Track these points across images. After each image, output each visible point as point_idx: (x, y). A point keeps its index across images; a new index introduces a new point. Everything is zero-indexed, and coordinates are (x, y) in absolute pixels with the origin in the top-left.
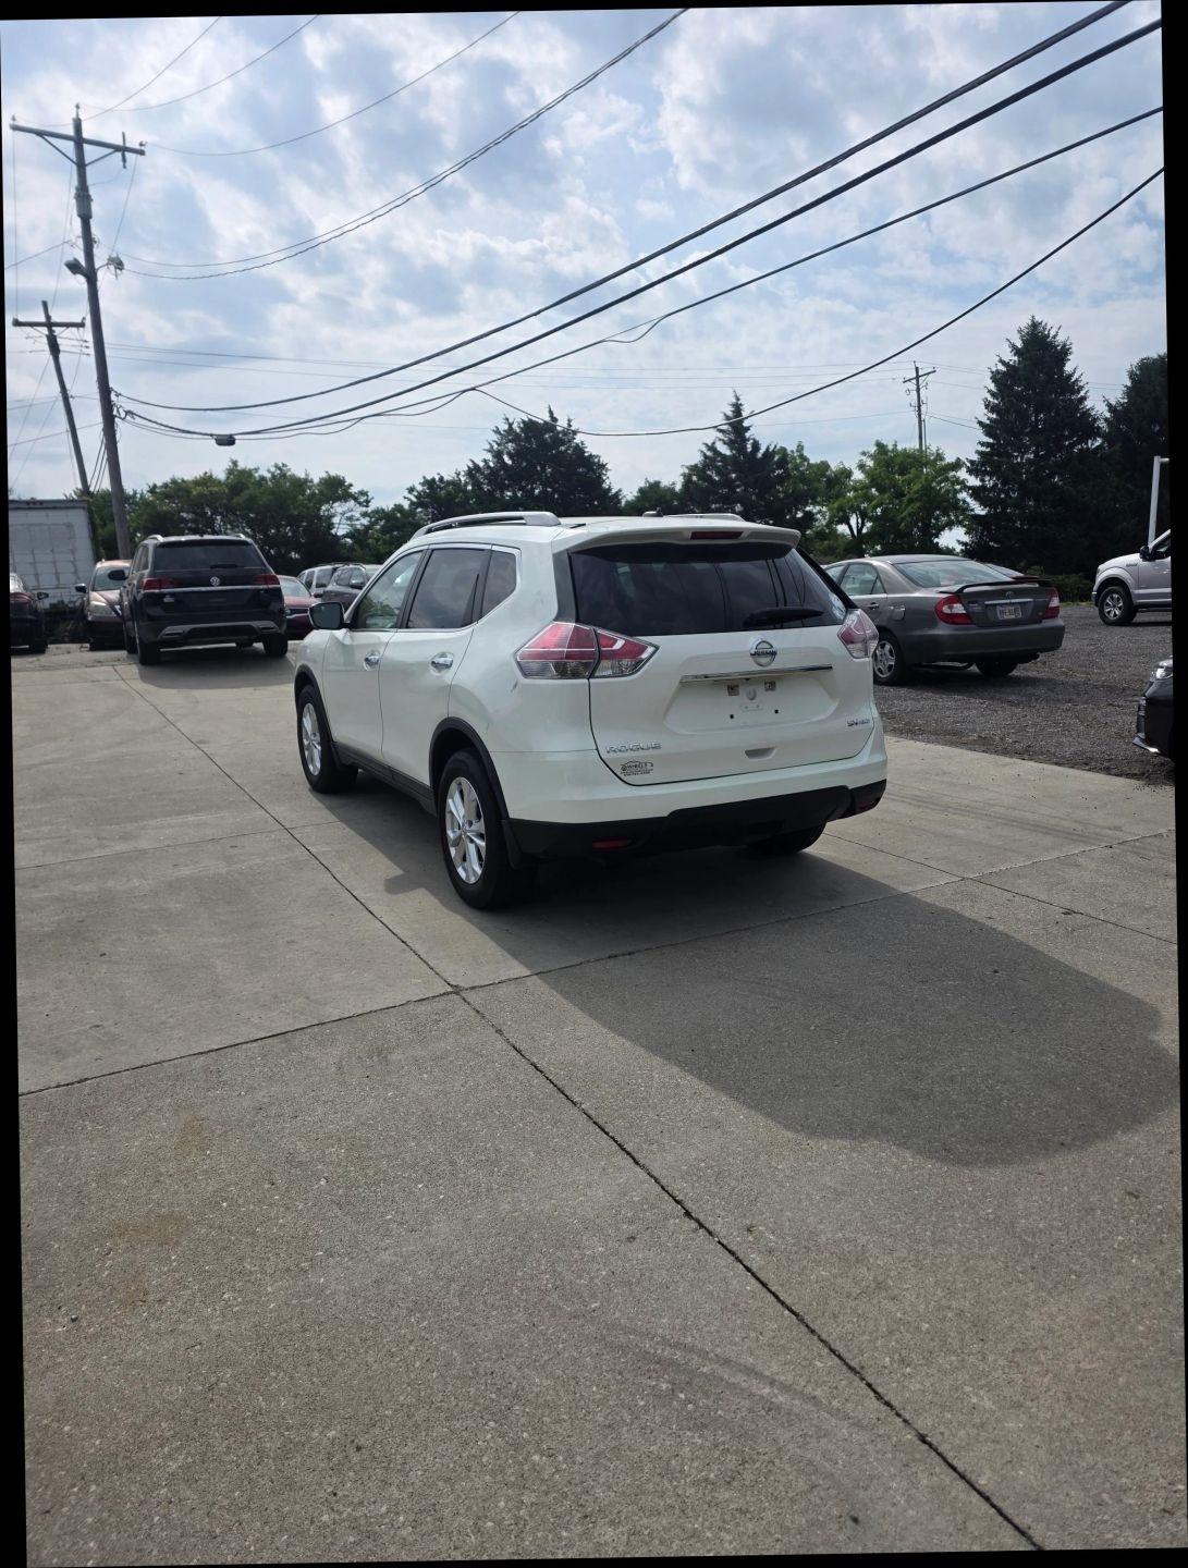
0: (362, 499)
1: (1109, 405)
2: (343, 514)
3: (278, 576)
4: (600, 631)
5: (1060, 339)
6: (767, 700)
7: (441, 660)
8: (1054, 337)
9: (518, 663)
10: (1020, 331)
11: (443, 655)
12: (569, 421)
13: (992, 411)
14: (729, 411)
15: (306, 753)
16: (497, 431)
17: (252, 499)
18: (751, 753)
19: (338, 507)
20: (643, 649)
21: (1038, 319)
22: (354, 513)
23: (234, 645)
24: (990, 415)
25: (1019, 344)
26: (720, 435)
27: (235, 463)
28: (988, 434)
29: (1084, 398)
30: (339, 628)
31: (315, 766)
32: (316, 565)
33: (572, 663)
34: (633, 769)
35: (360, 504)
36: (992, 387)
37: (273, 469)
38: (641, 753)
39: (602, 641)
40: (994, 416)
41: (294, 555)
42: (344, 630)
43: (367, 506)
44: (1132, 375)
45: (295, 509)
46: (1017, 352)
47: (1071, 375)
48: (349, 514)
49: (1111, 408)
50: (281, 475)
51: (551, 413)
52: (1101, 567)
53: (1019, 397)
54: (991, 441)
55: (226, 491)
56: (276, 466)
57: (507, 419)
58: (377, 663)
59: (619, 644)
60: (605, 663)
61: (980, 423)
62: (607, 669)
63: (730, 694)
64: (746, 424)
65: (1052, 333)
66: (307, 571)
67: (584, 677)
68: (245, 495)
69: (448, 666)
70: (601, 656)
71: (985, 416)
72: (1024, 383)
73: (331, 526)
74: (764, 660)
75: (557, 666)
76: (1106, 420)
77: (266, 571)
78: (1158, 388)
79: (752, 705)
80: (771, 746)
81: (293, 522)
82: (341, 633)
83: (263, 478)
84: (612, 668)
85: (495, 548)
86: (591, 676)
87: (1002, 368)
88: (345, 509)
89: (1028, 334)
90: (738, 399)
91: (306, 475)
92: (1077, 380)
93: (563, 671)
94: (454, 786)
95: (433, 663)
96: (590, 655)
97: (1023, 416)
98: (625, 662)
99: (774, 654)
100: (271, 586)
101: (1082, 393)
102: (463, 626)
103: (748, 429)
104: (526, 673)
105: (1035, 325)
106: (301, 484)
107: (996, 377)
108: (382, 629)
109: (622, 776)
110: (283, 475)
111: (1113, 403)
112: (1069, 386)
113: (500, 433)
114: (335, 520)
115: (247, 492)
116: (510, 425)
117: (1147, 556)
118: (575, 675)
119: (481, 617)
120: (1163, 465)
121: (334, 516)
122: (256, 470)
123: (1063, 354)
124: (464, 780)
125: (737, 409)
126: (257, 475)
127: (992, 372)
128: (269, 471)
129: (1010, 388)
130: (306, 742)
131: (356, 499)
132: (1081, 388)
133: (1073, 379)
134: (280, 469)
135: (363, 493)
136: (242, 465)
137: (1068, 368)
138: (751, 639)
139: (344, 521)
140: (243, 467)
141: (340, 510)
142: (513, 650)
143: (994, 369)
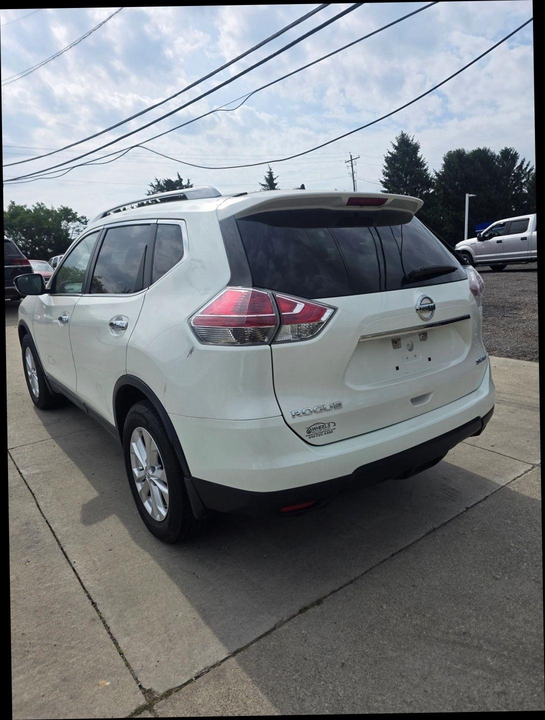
0: (83, 220)
1: (436, 173)
2: (74, 228)
3: (29, 261)
4: (278, 295)
5: (415, 141)
6: (423, 350)
7: (118, 323)
8: (412, 140)
9: (193, 329)
10: (396, 138)
11: (119, 318)
12: (189, 180)
13: (386, 176)
14: (267, 175)
15: (30, 380)
16: (152, 185)
17: (22, 221)
18: (415, 400)
19: (72, 225)
20: (323, 311)
21: (404, 132)
22: (80, 228)
23: (10, 299)
24: (385, 178)
25: (397, 144)
26: (263, 187)
27: (13, 203)
28: (385, 186)
29: (426, 170)
30: (42, 293)
31: (36, 391)
32: (58, 255)
33: (250, 329)
34: (318, 431)
35: (83, 223)
36: (386, 164)
37: (36, 205)
38: (324, 415)
39: (283, 306)
40: (387, 178)
41: (49, 250)
42: (46, 295)
43: (86, 224)
44: (445, 159)
45: (46, 225)
46: (396, 148)
47: (420, 159)
48: (77, 229)
49: (437, 174)
50: (40, 209)
51: (179, 176)
52: (457, 245)
53: (398, 169)
54: (386, 190)
55: (9, 217)
56: (38, 204)
57: (157, 179)
58: (67, 321)
59: (298, 309)
60: (287, 328)
61: (381, 181)
62: (287, 334)
63: (395, 347)
64: (275, 182)
65: (411, 139)
66: (53, 258)
67: (263, 343)
68: (19, 218)
69: (124, 328)
70: (282, 321)
71: (383, 178)
72: (400, 162)
73: (68, 235)
74: (427, 315)
75: (236, 333)
76: (435, 180)
77: (21, 257)
78: (456, 165)
79: (410, 354)
80: (429, 391)
81: (48, 232)
82: (44, 297)
83: (29, 211)
84: (292, 332)
85: (160, 222)
86: (273, 342)
87: (390, 155)
88: (75, 226)
89: (400, 139)
90: (271, 170)
91: (52, 208)
92: (423, 161)
93: (241, 338)
94: (136, 433)
95: (111, 324)
96: (272, 321)
97: (400, 178)
98: (304, 326)
99: (432, 308)
100: (24, 266)
101: (426, 167)
102: (135, 292)
103: (276, 184)
104: (203, 339)
105: (403, 135)
106: (49, 213)
107: (388, 160)
108: (74, 293)
109: (307, 439)
110: (41, 209)
111: (438, 172)
112: (419, 164)
113: (153, 186)
114: (70, 232)
115: (19, 217)
116: (159, 182)
117: (480, 239)
118: (254, 340)
119: (151, 283)
120: (470, 198)
121: (69, 229)
122: (25, 206)
123: (416, 148)
124: (144, 430)
125: (271, 174)
126: (25, 209)
127: (385, 157)
128: (33, 206)
129: (394, 165)
130: (29, 373)
131: (80, 221)
132: (425, 165)
133: (421, 160)
134: (39, 205)
135: (83, 217)
136: (17, 204)
137: (419, 155)
138: (415, 296)
139: (74, 232)
140: (18, 205)
141: (72, 226)
142: (188, 314)
143: (386, 156)
